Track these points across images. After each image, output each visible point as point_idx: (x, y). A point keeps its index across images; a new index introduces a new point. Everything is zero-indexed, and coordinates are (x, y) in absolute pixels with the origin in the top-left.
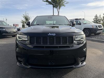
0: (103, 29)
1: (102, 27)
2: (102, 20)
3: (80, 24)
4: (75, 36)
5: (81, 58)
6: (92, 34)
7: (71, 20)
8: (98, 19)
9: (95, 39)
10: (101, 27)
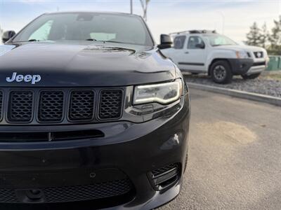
0: (267, 62)
1: (266, 58)
2: (269, 39)
3: (202, 46)
4: (135, 86)
5: (158, 171)
6: (235, 77)
7: (178, 33)
8: (258, 35)
9: (242, 90)
10: (262, 56)
